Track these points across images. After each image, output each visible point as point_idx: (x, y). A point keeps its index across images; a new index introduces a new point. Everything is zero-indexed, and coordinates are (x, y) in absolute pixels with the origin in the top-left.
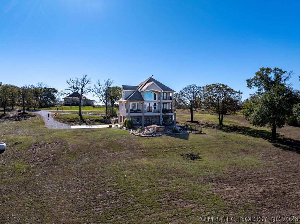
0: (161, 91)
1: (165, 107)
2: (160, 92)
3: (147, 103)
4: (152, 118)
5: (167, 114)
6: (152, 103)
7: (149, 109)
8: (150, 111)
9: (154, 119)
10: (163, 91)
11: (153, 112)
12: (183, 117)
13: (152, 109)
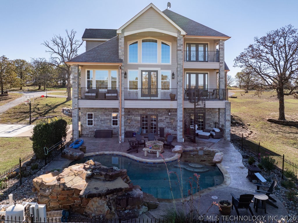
0: (179, 32)
1: (201, 83)
2: (175, 35)
3: (142, 71)
4: (157, 116)
5: (200, 105)
6: (157, 71)
7: (149, 88)
8: (150, 95)
9: (163, 118)
10: (183, 33)
11: (159, 97)
12: (259, 105)
13: (157, 89)
